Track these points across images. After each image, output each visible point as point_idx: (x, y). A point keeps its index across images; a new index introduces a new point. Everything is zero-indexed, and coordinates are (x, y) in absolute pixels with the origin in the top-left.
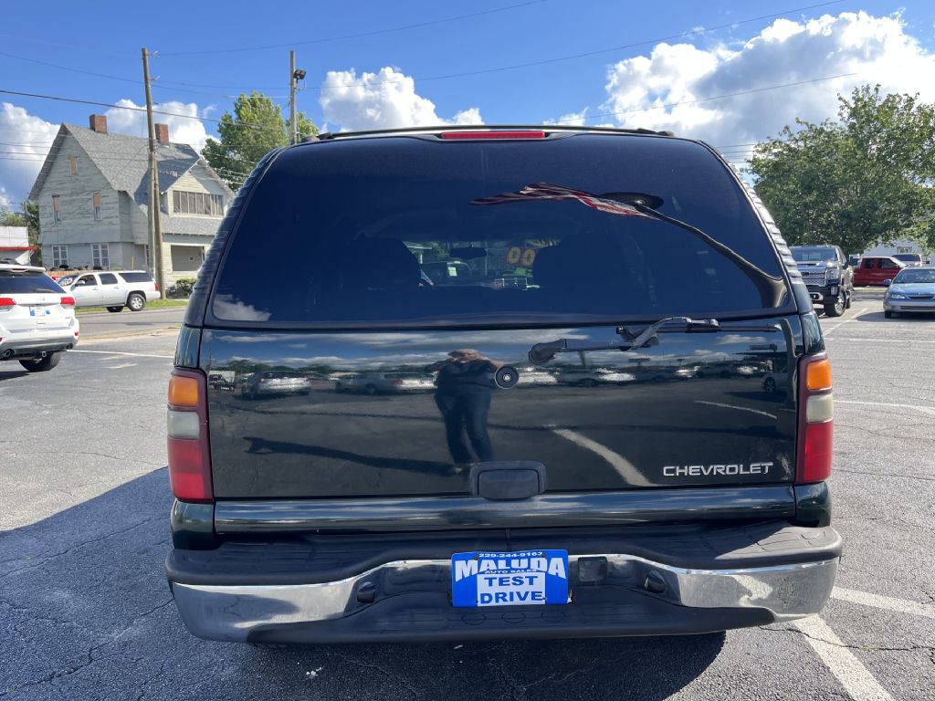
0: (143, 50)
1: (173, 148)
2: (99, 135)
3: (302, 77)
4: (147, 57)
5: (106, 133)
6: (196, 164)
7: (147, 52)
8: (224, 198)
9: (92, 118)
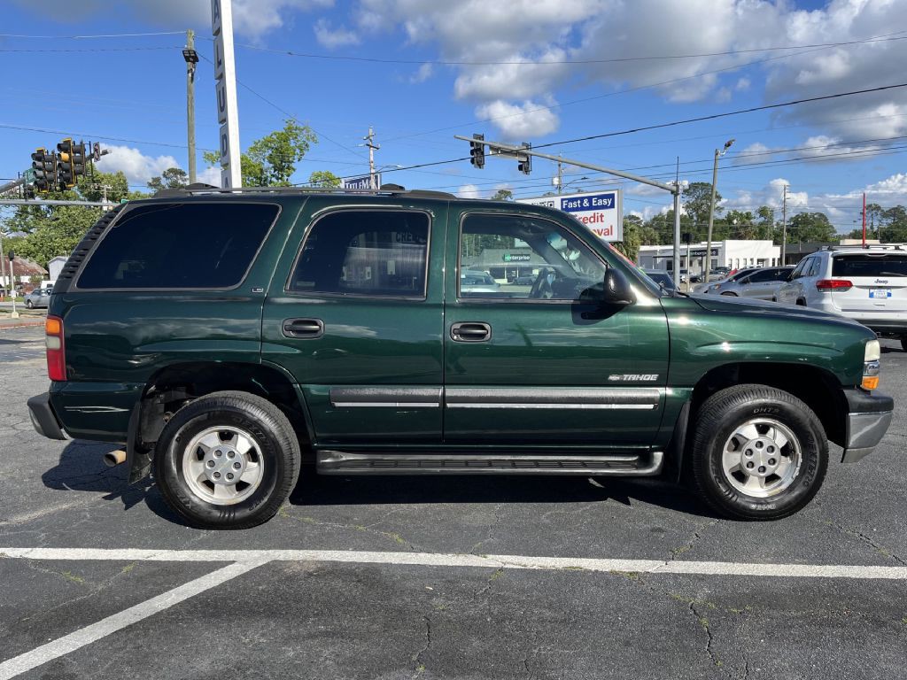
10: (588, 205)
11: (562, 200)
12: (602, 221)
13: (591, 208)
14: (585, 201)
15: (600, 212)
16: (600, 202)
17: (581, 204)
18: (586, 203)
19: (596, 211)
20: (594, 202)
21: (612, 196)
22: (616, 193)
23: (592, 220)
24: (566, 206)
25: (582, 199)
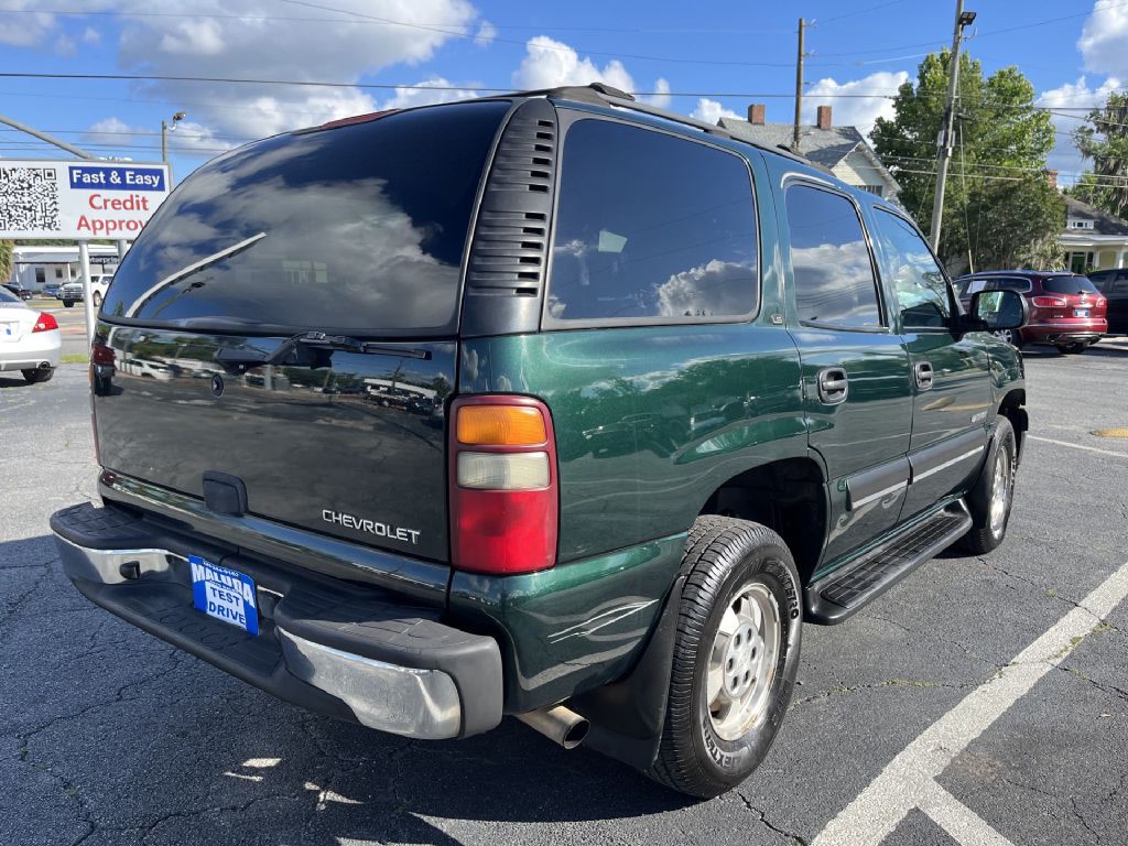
0: (801, 20)
1: (833, 134)
2: (756, 127)
3: (970, 21)
4: (803, 29)
5: (763, 124)
6: (853, 150)
7: (803, 23)
8: (884, 189)
9: (751, 109)
10: (118, 181)
11: (71, 169)
12: (145, 208)
13: (123, 186)
14: (114, 175)
15: (142, 194)
16: (140, 180)
17: (106, 178)
18: (115, 179)
19: (134, 193)
20: (128, 178)
21: (159, 173)
22: (165, 168)
23: (128, 205)
24: (80, 180)
25: (107, 171)
